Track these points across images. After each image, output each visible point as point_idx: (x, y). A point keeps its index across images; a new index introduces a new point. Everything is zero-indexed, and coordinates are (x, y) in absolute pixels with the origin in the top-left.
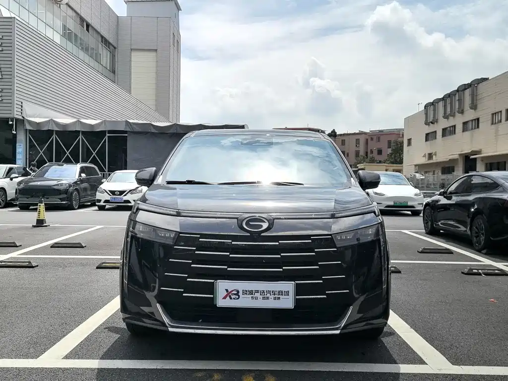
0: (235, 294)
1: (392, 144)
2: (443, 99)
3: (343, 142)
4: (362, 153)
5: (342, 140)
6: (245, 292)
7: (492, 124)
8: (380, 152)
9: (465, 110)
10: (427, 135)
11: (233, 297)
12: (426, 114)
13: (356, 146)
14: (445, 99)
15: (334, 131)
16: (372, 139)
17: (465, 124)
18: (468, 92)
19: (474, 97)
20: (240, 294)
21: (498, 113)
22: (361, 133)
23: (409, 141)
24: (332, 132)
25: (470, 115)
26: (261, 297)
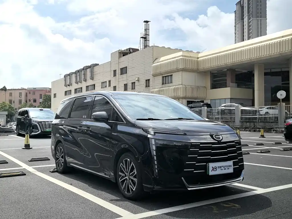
0: (215, 169)
1: (43, 97)
2: (75, 73)
3: (11, 94)
4: (23, 101)
5: (10, 93)
6: (219, 167)
7: (102, 88)
8: (35, 101)
9: (87, 80)
10: (66, 92)
11: (215, 170)
12: (65, 80)
13: (20, 97)
14: (76, 73)
15: (5, 87)
16: (30, 93)
17: (87, 87)
18: (88, 70)
19: (92, 73)
20: (217, 168)
21: (104, 82)
22: (23, 89)
23: (55, 95)
24: (3, 87)
25: (90, 82)
26: (224, 168)
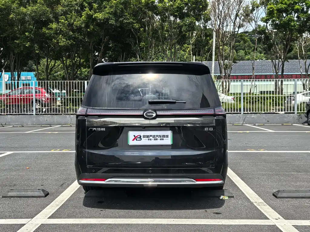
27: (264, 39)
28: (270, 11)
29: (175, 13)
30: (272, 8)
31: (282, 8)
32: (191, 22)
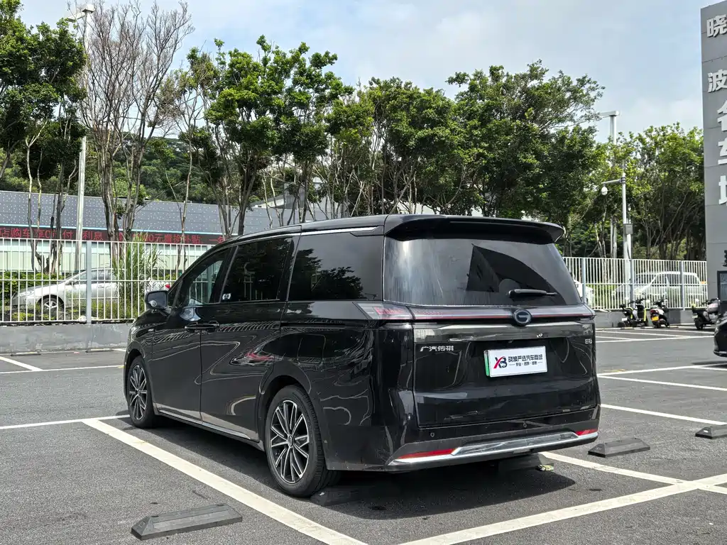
27: (205, 157)
28: (228, 101)
29: (5, 66)
30: (231, 95)
31: (250, 99)
32: (46, 95)
